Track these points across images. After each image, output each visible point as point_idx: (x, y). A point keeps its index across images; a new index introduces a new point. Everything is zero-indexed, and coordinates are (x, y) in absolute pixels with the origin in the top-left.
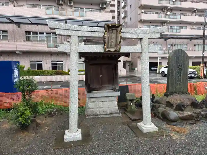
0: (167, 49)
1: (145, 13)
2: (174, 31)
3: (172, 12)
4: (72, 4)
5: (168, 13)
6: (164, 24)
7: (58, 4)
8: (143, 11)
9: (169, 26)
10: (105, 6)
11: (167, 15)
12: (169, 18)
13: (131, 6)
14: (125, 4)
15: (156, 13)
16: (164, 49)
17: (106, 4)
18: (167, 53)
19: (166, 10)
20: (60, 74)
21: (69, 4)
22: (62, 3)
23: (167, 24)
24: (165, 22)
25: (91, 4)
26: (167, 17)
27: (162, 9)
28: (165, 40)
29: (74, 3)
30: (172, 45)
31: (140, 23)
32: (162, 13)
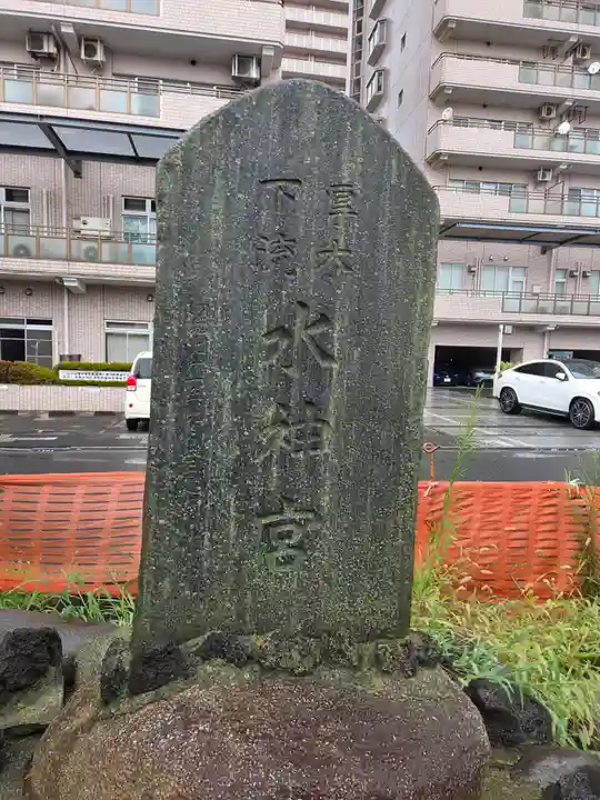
0: (552, 289)
1: (458, 122)
2: (589, 208)
3: (583, 125)
4: (99, 57)
5: (565, 127)
6: (544, 176)
7: (34, 55)
8: (448, 113)
9: (564, 188)
10: (254, 74)
11: (557, 135)
12: (568, 149)
13: (400, 95)
14: (379, 89)
15: (510, 126)
16: (537, 290)
17: (259, 64)
18: (551, 310)
19: (553, 115)
20: (10, 377)
21: (83, 56)
22: (53, 50)
23: (556, 178)
24: (547, 170)
25: (193, 63)
26: (558, 143)
27: (537, 111)
28: (544, 252)
29: (108, 51)
30: (572, 275)
31: (434, 169)
32: (536, 126)
